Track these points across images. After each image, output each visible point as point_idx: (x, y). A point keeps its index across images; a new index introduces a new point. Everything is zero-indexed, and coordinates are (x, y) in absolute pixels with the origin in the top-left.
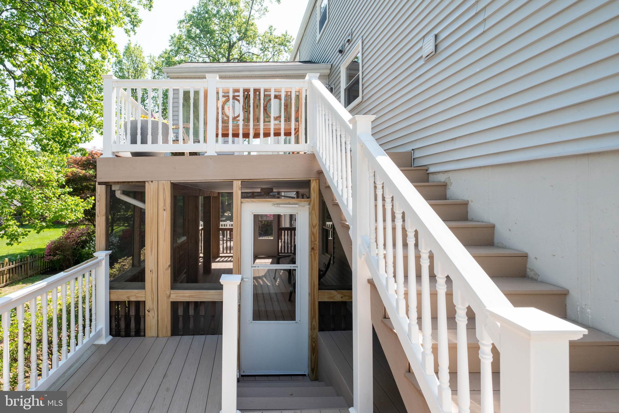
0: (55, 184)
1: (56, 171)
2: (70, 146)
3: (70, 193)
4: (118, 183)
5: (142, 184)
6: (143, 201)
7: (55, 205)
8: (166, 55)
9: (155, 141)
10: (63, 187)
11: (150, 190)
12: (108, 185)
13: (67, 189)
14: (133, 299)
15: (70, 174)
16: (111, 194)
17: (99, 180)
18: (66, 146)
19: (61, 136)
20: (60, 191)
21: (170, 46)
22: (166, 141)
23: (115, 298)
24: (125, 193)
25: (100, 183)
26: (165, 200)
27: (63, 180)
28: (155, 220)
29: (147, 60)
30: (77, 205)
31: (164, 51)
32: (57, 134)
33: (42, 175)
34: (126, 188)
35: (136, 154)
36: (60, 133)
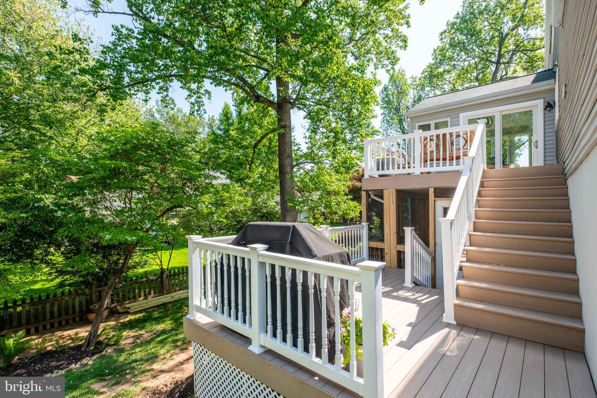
0: (343, 193)
1: (343, 185)
2: (351, 169)
3: (351, 199)
4: (371, 190)
5: (382, 191)
6: (383, 199)
7: (343, 206)
8: (429, 70)
9: (388, 169)
10: (347, 195)
11: (386, 193)
12: (367, 191)
13: (350, 197)
14: (379, 247)
15: (351, 186)
16: (368, 196)
17: (363, 189)
18: (348, 170)
19: (346, 163)
20: (345, 197)
21: (433, 59)
22: (393, 168)
23: (371, 246)
24: (375, 195)
25: (363, 191)
26: (393, 199)
27: (347, 190)
28: (388, 208)
29: (409, 81)
30: (355, 207)
31: (428, 65)
32: (344, 163)
33: (335, 187)
34: (375, 193)
35: (380, 176)
36: (345, 162)
